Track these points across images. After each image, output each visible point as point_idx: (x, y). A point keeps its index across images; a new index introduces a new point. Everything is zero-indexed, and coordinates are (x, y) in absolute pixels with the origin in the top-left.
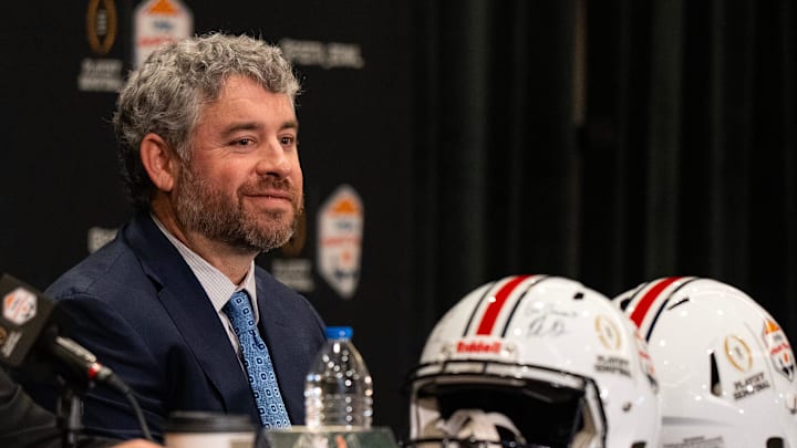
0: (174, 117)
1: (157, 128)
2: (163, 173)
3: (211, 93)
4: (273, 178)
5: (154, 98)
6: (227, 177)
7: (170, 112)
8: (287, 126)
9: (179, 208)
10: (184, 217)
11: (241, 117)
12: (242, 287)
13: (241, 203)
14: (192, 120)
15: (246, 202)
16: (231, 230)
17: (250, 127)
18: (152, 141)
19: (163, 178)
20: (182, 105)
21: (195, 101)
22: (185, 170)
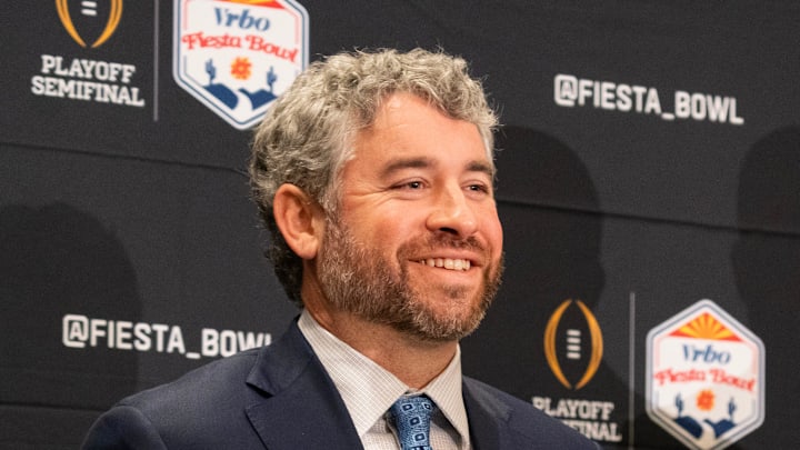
0: (316, 153)
1: (296, 172)
2: (305, 236)
3: (366, 116)
4: (450, 235)
5: (291, 128)
6: (383, 232)
7: (310, 145)
8: (476, 167)
9: (324, 279)
10: (331, 293)
11: (405, 149)
12: (423, 391)
13: (403, 269)
14: (338, 155)
15: (412, 269)
16: (394, 307)
17: (418, 163)
18: (288, 194)
19: (304, 243)
20: (325, 134)
21: (343, 127)
22: (331, 226)
